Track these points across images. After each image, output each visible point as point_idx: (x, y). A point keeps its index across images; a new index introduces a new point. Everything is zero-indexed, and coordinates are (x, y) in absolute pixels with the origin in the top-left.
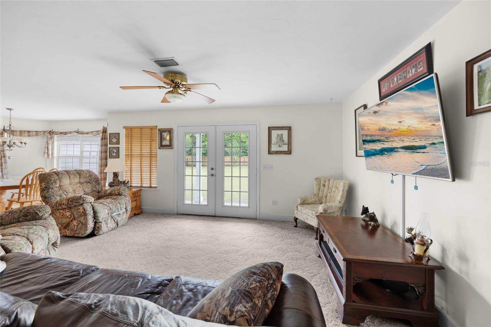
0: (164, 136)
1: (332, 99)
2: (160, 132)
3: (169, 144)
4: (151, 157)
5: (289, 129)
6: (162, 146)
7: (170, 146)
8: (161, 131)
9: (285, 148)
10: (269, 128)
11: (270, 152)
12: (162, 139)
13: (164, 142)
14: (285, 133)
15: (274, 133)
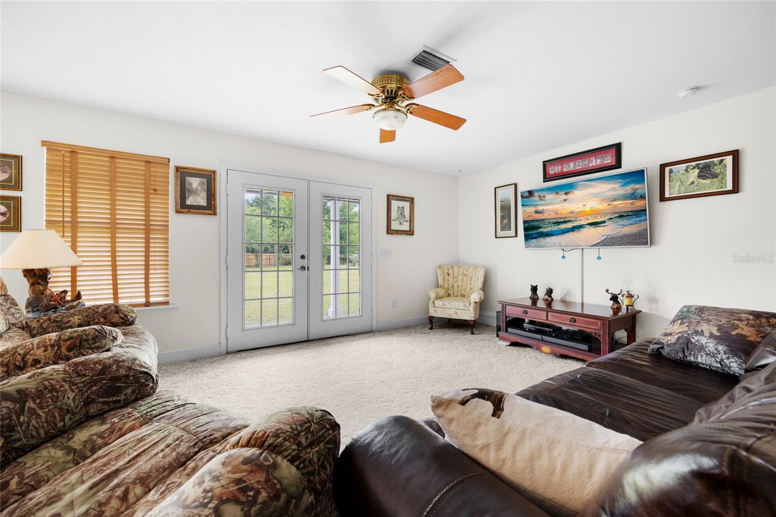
0: (191, 184)
1: (459, 171)
2: (179, 173)
3: (205, 204)
4: (148, 229)
5: (411, 200)
6: (183, 207)
7: (210, 208)
8: (183, 173)
9: (406, 227)
10: (388, 196)
11: (389, 231)
12: (183, 191)
13: (191, 198)
14: (406, 205)
15: (395, 204)
